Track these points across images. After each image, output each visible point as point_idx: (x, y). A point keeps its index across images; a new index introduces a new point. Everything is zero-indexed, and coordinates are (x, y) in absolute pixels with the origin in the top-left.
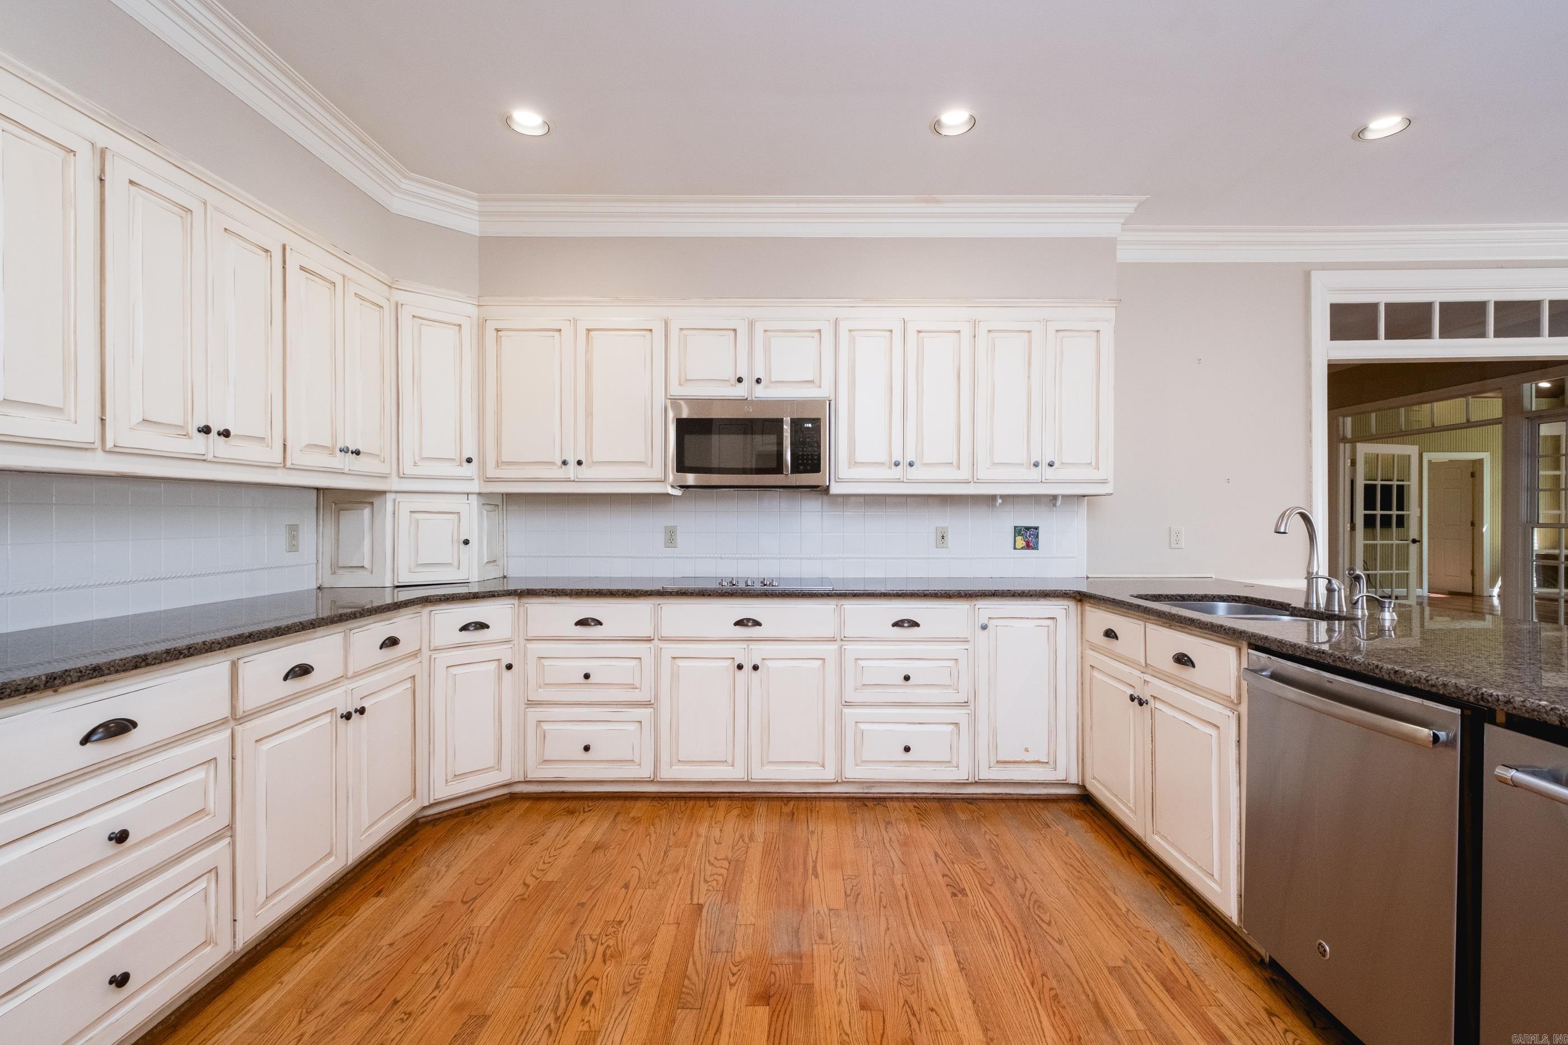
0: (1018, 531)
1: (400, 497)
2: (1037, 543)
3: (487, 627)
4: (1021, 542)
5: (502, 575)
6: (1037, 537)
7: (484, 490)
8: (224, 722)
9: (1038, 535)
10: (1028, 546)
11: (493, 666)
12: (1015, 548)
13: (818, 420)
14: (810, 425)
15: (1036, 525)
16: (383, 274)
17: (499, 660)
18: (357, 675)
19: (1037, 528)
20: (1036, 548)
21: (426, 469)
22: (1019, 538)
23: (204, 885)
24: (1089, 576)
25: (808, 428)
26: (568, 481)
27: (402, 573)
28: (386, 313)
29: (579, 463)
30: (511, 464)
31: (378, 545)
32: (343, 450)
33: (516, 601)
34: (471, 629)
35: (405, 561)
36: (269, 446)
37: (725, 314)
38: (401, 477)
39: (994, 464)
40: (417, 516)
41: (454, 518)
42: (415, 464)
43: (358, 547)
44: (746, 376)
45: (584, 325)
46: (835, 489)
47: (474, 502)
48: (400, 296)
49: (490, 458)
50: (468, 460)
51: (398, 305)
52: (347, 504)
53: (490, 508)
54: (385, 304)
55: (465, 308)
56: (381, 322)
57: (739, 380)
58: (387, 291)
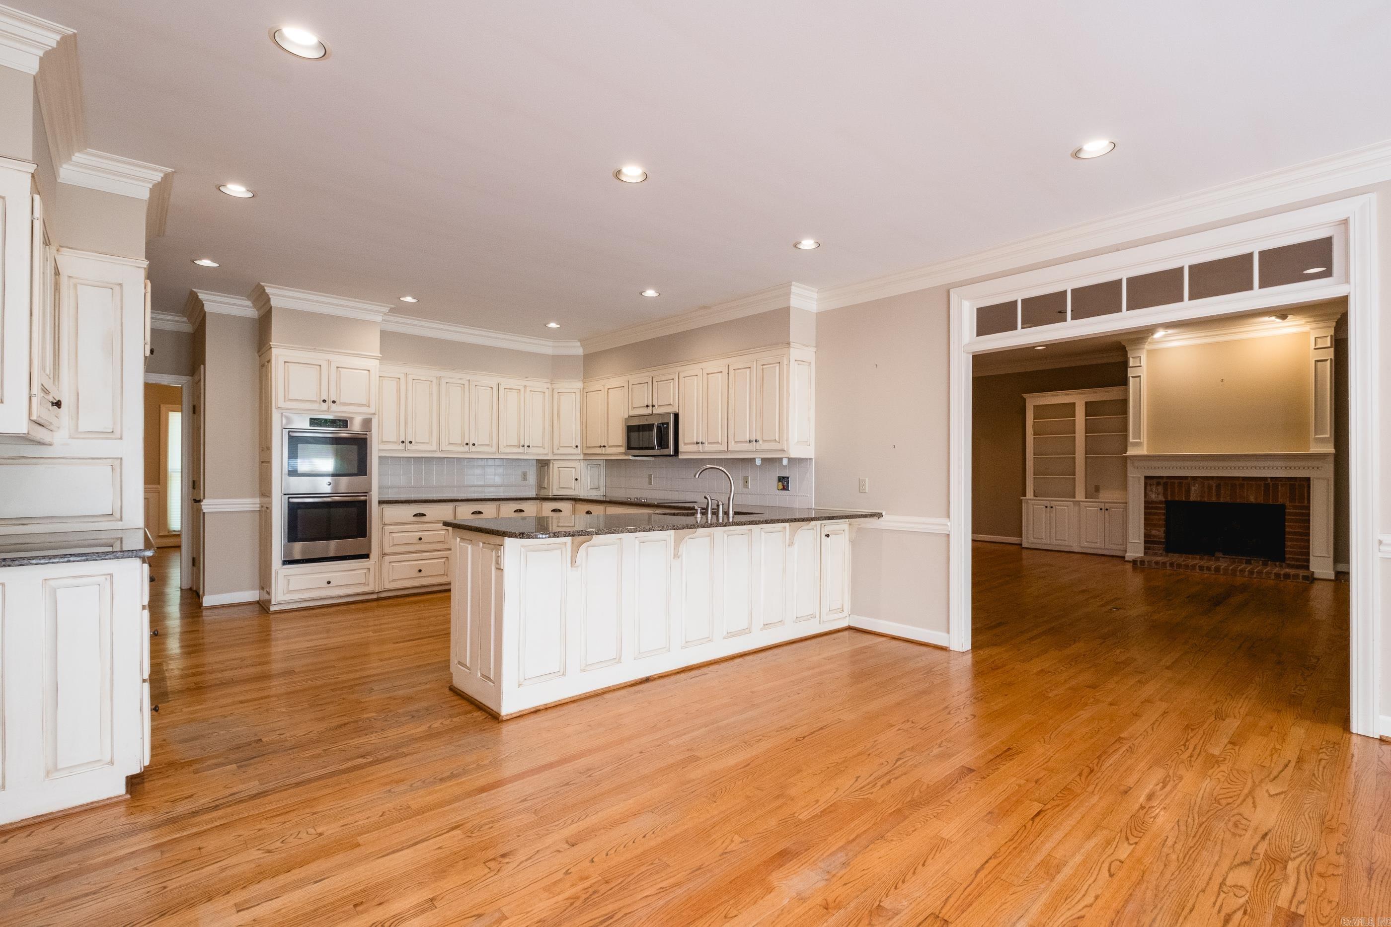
0: (780, 479)
1: (555, 462)
2: (788, 487)
3: (562, 511)
5: (602, 494)
7: (585, 459)
9: (789, 482)
10: (784, 488)
12: (778, 489)
13: (669, 423)
14: (666, 425)
16: (545, 380)
19: (788, 478)
20: (788, 490)
21: (562, 451)
22: (780, 484)
25: (665, 427)
27: (555, 491)
28: (547, 394)
29: (604, 446)
30: (590, 447)
31: (548, 479)
32: (523, 446)
33: (573, 503)
34: (557, 511)
35: (555, 486)
36: (492, 447)
37: (645, 376)
38: (554, 454)
39: (736, 442)
40: (560, 469)
41: (574, 470)
42: (558, 449)
43: (544, 480)
44: (650, 404)
45: (607, 387)
46: (681, 457)
47: (583, 464)
48: (555, 386)
49: (585, 446)
50: (577, 447)
51: (553, 389)
52: (543, 465)
53: (593, 466)
54: (546, 391)
55: (578, 385)
56: (544, 396)
57: (647, 406)
58: (549, 385)
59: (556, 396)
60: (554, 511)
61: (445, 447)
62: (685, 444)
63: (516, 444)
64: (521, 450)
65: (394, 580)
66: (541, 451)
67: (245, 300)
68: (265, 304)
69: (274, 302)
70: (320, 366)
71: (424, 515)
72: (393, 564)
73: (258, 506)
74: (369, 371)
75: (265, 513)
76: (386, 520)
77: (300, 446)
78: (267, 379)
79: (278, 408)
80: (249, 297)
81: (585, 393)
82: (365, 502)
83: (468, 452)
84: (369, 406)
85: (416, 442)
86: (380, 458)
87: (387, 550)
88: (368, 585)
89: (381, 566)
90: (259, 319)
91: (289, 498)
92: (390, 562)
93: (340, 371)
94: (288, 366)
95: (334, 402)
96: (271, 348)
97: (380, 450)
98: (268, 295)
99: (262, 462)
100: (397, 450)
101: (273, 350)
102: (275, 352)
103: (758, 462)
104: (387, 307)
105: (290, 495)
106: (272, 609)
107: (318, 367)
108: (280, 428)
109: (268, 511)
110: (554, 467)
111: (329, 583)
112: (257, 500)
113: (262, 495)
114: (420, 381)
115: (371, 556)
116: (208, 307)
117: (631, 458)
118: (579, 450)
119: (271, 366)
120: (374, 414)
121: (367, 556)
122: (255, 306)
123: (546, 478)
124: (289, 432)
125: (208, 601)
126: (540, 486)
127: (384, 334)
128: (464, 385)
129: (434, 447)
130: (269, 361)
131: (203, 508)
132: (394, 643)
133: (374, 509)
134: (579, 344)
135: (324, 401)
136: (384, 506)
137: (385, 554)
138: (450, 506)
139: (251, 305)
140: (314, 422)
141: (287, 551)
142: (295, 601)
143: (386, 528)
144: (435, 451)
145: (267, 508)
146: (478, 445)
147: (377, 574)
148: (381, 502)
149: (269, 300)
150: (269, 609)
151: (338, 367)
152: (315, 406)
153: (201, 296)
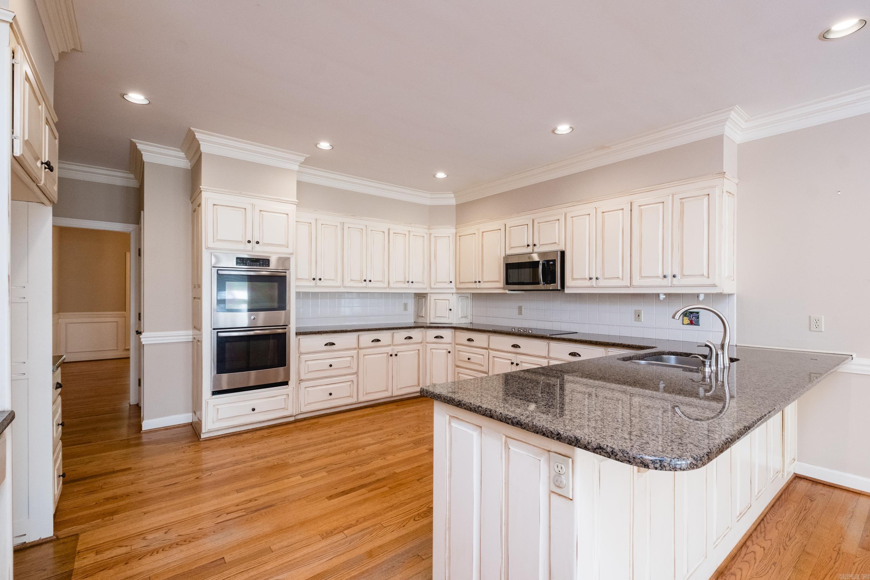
0: (685, 314)
1: (432, 295)
2: (698, 321)
3: (443, 338)
4: (687, 320)
5: (469, 322)
7: (457, 292)
8: (356, 348)
9: (698, 317)
10: (691, 323)
11: (445, 351)
12: (683, 324)
13: (555, 260)
14: (552, 263)
16: (424, 226)
17: (447, 349)
18: (395, 345)
19: (698, 313)
20: (697, 325)
21: (438, 286)
22: (685, 318)
23: (350, 383)
25: (552, 264)
26: (477, 288)
27: (432, 319)
28: (426, 238)
29: (479, 282)
30: (462, 283)
31: (426, 310)
32: (408, 282)
33: (453, 330)
34: (438, 338)
35: (432, 315)
36: (384, 283)
37: (525, 219)
38: (431, 288)
39: (642, 277)
40: (436, 301)
41: (447, 301)
42: (435, 284)
43: (422, 310)
44: (531, 243)
45: (481, 231)
46: (567, 291)
47: (455, 296)
48: (431, 231)
49: (458, 281)
50: (451, 282)
51: (430, 234)
52: (420, 297)
53: (463, 298)
54: (425, 235)
55: (450, 231)
56: (424, 241)
57: (528, 246)
58: (427, 231)
59: (433, 239)
60: (436, 337)
61: (347, 284)
62: (573, 279)
63: (403, 280)
64: (406, 285)
65: (309, 404)
66: (421, 286)
67: (179, 151)
68: (195, 154)
69: (203, 149)
70: (245, 209)
71: (333, 344)
72: (308, 389)
73: (191, 337)
74: (287, 214)
75: (197, 343)
76: (302, 350)
77: (227, 283)
78: (198, 221)
79: (208, 248)
80: (182, 149)
81: (458, 237)
82: (285, 334)
83: (366, 287)
84: (287, 247)
85: (325, 279)
86: (298, 294)
87: (302, 377)
88: (287, 409)
89: (298, 391)
90: (192, 169)
91: (218, 332)
92: (305, 388)
93: (263, 215)
94: (217, 209)
95: (258, 243)
96: (201, 191)
97: (297, 286)
98: (198, 142)
99: (194, 298)
100: (309, 287)
101: (203, 193)
102: (204, 195)
103: (662, 297)
104: (303, 156)
105: (218, 330)
106: (203, 436)
107: (244, 210)
108: (210, 267)
109: (199, 343)
110: (431, 299)
111: (254, 410)
112: (190, 332)
113: (195, 327)
114: (328, 226)
115: (290, 383)
116: (146, 158)
117: (507, 292)
118: (453, 285)
119: (201, 209)
120: (292, 254)
121: (286, 383)
122: (187, 157)
123: (424, 309)
124: (218, 270)
125: (147, 425)
126: (418, 316)
127: (300, 184)
128: (362, 229)
129: (339, 283)
130: (199, 205)
131: (142, 341)
132: (330, 498)
133: (293, 341)
134: (453, 195)
135: (249, 242)
136: (300, 337)
137: (301, 380)
138: (355, 335)
139: (184, 156)
140: (241, 261)
141: (216, 382)
142: (223, 428)
143: (302, 356)
144: (339, 287)
145: (198, 341)
146: (374, 281)
147: (295, 399)
148: (298, 334)
149: (199, 146)
150: (200, 437)
151: (260, 211)
152: (241, 247)
153: (140, 146)
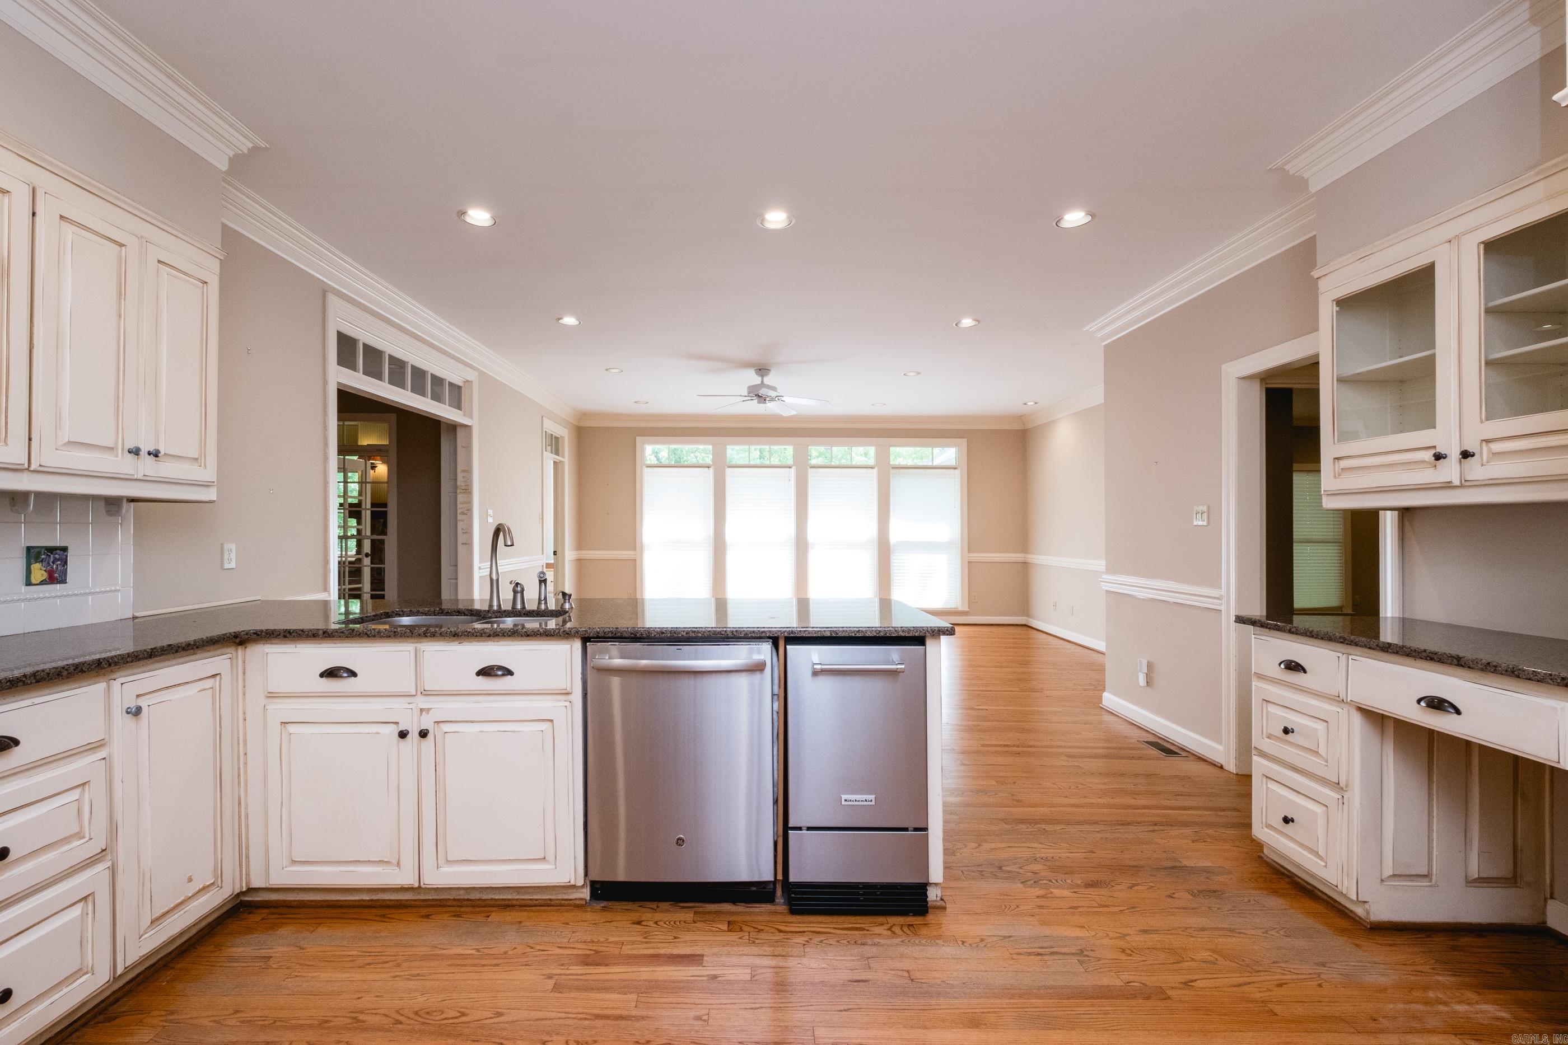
0: (33, 554)
2: (65, 572)
4: (39, 572)
6: (66, 563)
9: (66, 560)
10: (49, 579)
12: (29, 583)
15: (63, 544)
19: (65, 549)
20: (64, 581)
22: (36, 567)
24: (137, 614)
